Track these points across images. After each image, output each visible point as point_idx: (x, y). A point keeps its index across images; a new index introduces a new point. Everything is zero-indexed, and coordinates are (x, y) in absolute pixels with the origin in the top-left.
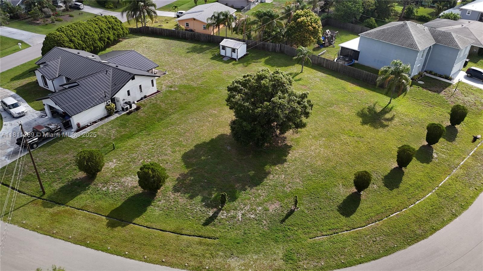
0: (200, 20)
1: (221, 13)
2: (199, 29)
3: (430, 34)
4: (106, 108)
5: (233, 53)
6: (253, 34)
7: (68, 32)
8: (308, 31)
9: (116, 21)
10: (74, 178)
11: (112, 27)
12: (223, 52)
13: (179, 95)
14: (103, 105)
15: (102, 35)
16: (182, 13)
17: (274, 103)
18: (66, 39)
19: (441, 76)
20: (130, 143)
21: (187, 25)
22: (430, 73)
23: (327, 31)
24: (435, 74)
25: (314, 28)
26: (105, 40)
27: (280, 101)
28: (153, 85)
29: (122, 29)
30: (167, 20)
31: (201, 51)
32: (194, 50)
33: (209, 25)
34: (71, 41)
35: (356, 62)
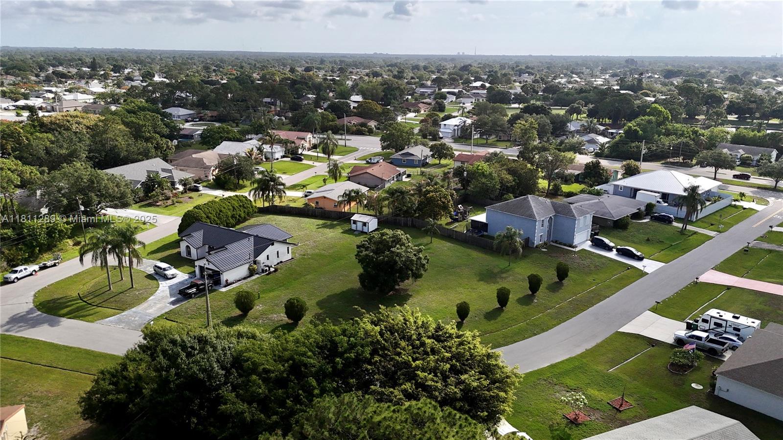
0: (331, 198)
1: (352, 190)
2: (329, 207)
3: (551, 206)
4: (249, 268)
5: (364, 227)
6: (386, 210)
7: (206, 209)
8: (438, 206)
9: (246, 200)
10: (230, 316)
11: (243, 205)
12: (354, 227)
13: (311, 261)
14: (247, 266)
15: (234, 213)
16: (310, 192)
17: (392, 252)
18: (204, 215)
19: (565, 245)
20: (271, 294)
21: (317, 203)
22: (556, 242)
23: (459, 206)
24: (560, 244)
25: (444, 203)
26: (236, 217)
27: (398, 251)
28: (288, 253)
29: (252, 207)
30: (294, 201)
31: (332, 227)
32: (325, 226)
33: (340, 203)
34: (208, 217)
35: (485, 233)
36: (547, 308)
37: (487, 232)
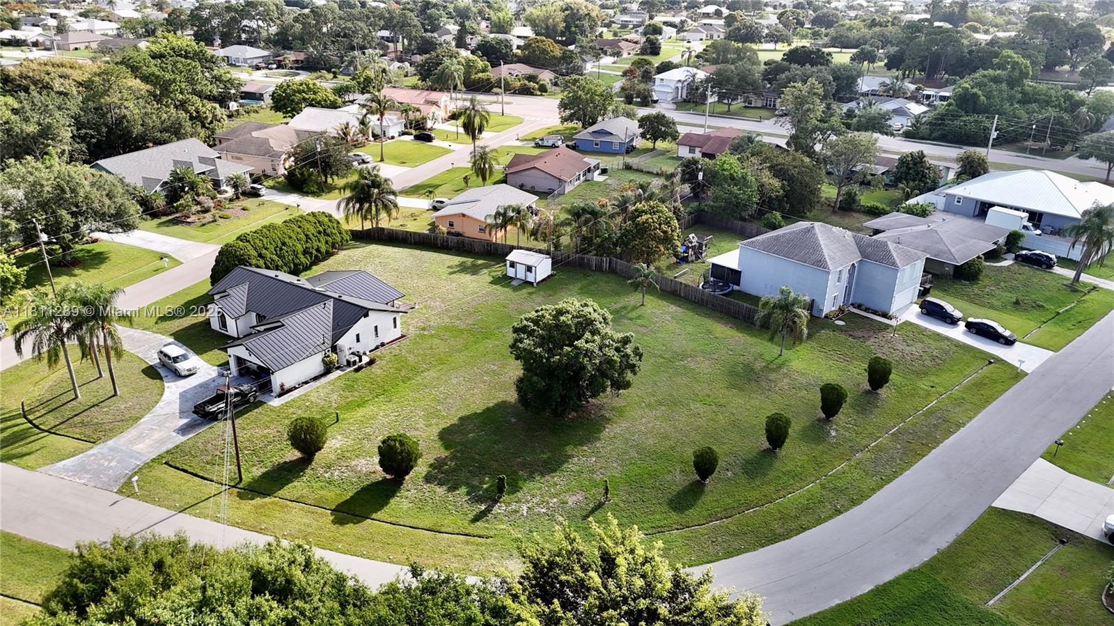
0: (474, 216)
1: (509, 207)
2: (471, 232)
3: (853, 244)
4: (323, 360)
5: (528, 273)
6: (565, 240)
7: (257, 241)
8: (654, 238)
9: (330, 221)
10: (282, 461)
11: (325, 230)
12: (511, 272)
13: (436, 341)
14: (320, 356)
15: (308, 245)
16: (442, 202)
17: (576, 348)
18: (253, 253)
19: (875, 313)
20: (361, 412)
21: (451, 225)
22: (859, 307)
23: (691, 236)
24: (867, 310)
25: (665, 232)
26: (312, 253)
27: (588, 346)
28: (395, 327)
29: (340, 233)
30: (414, 217)
31: (474, 270)
32: (463, 269)
33: (491, 227)
34: (260, 255)
35: (736, 288)
36: (854, 450)
37: (739, 285)
